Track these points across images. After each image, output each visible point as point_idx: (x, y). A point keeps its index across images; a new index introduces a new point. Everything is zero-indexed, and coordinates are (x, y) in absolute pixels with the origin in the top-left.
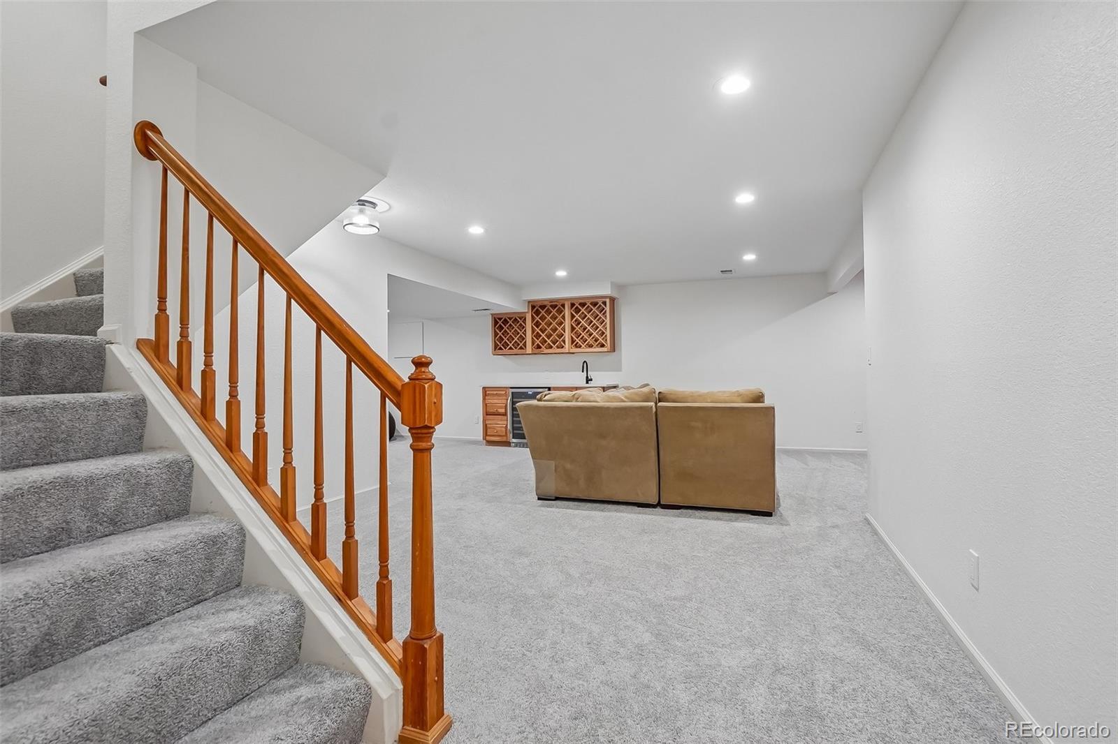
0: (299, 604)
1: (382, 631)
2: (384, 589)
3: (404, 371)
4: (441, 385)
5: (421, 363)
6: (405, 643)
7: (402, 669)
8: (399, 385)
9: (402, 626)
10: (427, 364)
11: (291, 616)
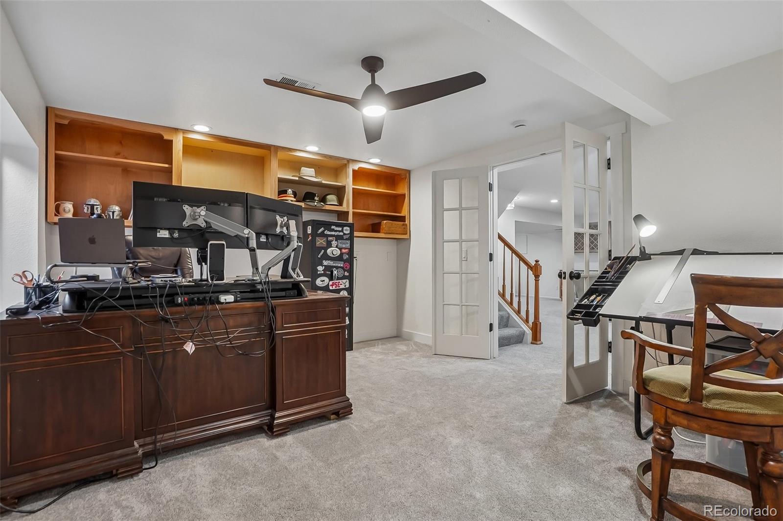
0: (509, 314)
1: (527, 321)
2: (527, 312)
3: (533, 263)
4: (541, 266)
5: (537, 261)
6: (533, 323)
7: (532, 329)
8: (532, 266)
9: (532, 319)
10: (538, 262)
11: (507, 315)
